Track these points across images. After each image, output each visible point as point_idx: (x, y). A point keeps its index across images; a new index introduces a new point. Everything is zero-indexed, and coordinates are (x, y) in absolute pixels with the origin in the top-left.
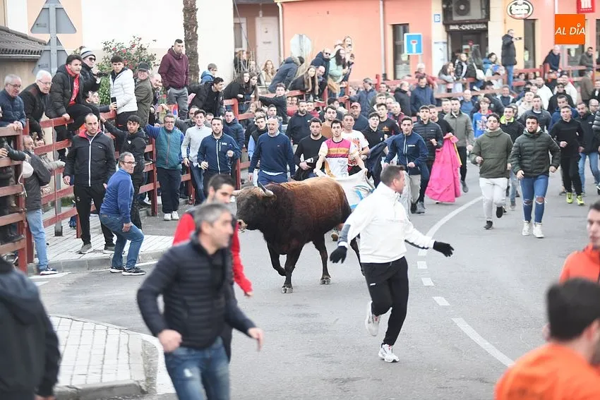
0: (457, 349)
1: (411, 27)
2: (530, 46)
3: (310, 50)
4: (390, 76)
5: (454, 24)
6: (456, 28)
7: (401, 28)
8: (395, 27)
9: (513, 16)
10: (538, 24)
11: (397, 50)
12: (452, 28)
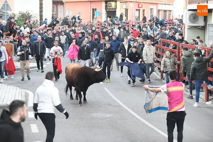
0: (104, 96)
1: (97, 10)
2: (126, 15)
3: (71, 15)
4: (91, 22)
5: (108, 9)
6: (108, 10)
7: (95, 10)
8: (93, 9)
9: (122, 8)
10: (128, 10)
11: (93, 15)
12: (107, 10)
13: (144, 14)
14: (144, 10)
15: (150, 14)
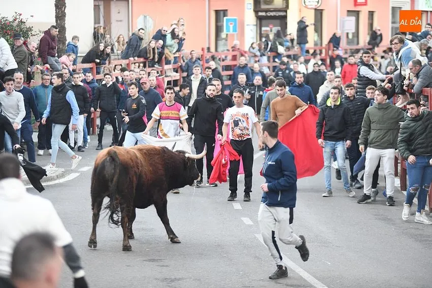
0: (258, 258)
1: (229, 13)
2: (319, 28)
3: (152, 27)
4: (213, 49)
5: (262, 11)
6: (263, 14)
7: (222, 13)
8: (217, 12)
9: (306, 7)
10: (325, 14)
11: (218, 30)
12: (260, 14)
13: (371, 25)
14: (371, 14)
15: (390, 25)
